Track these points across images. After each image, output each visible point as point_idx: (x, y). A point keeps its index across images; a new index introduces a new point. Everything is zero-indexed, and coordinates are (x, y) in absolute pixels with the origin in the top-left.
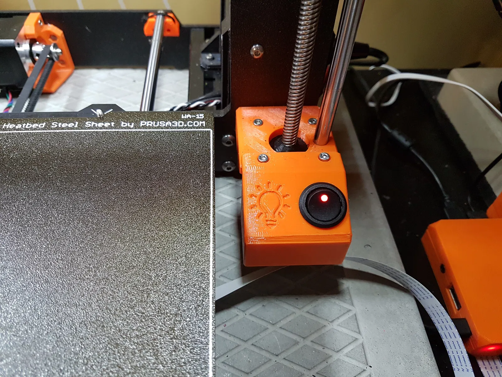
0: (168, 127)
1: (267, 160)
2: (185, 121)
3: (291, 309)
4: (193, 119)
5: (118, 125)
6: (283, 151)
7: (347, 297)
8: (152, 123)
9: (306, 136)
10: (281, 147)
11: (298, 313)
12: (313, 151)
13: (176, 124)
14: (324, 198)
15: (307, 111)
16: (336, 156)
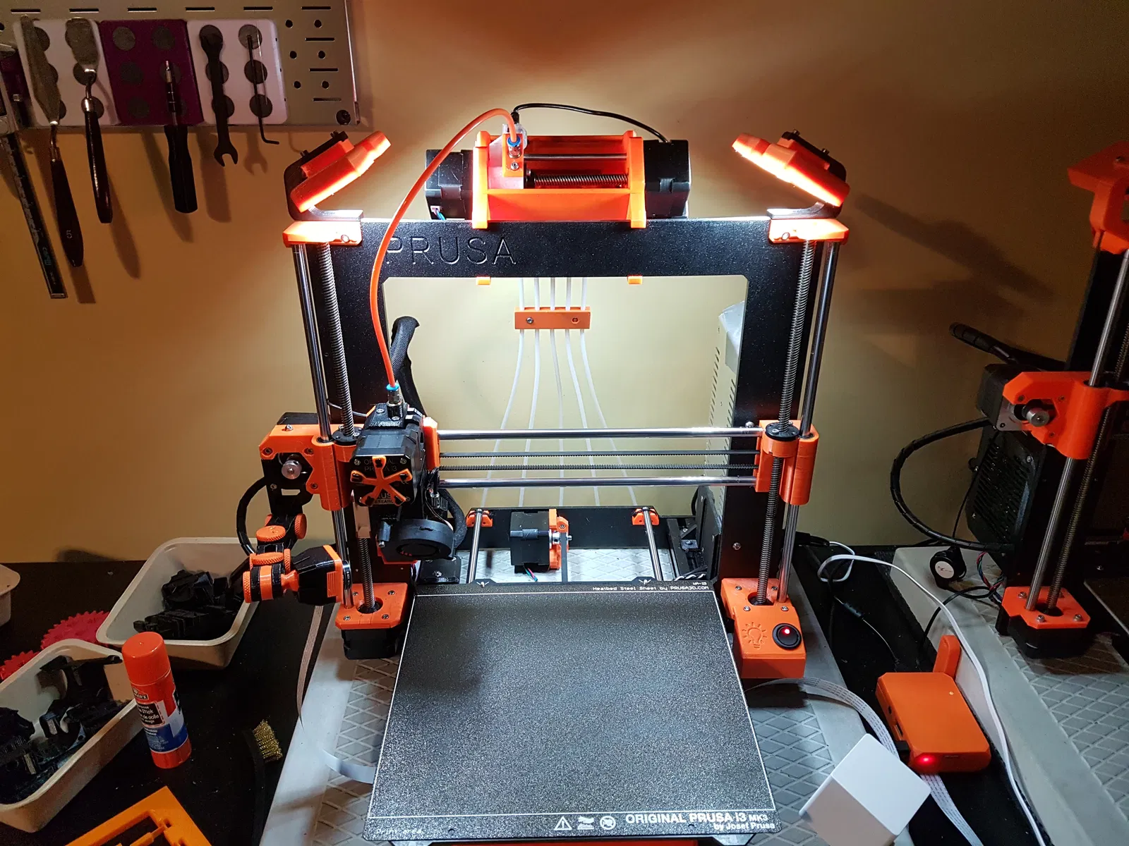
0: (687, 590)
1: (750, 610)
2: (696, 586)
3: (773, 715)
4: (701, 585)
5: (658, 589)
6: (758, 605)
7: (810, 709)
8: (677, 588)
9: (772, 597)
10: (757, 603)
11: (777, 717)
12: (776, 605)
13: (691, 588)
14: (787, 631)
15: (771, 582)
16: (792, 609)
